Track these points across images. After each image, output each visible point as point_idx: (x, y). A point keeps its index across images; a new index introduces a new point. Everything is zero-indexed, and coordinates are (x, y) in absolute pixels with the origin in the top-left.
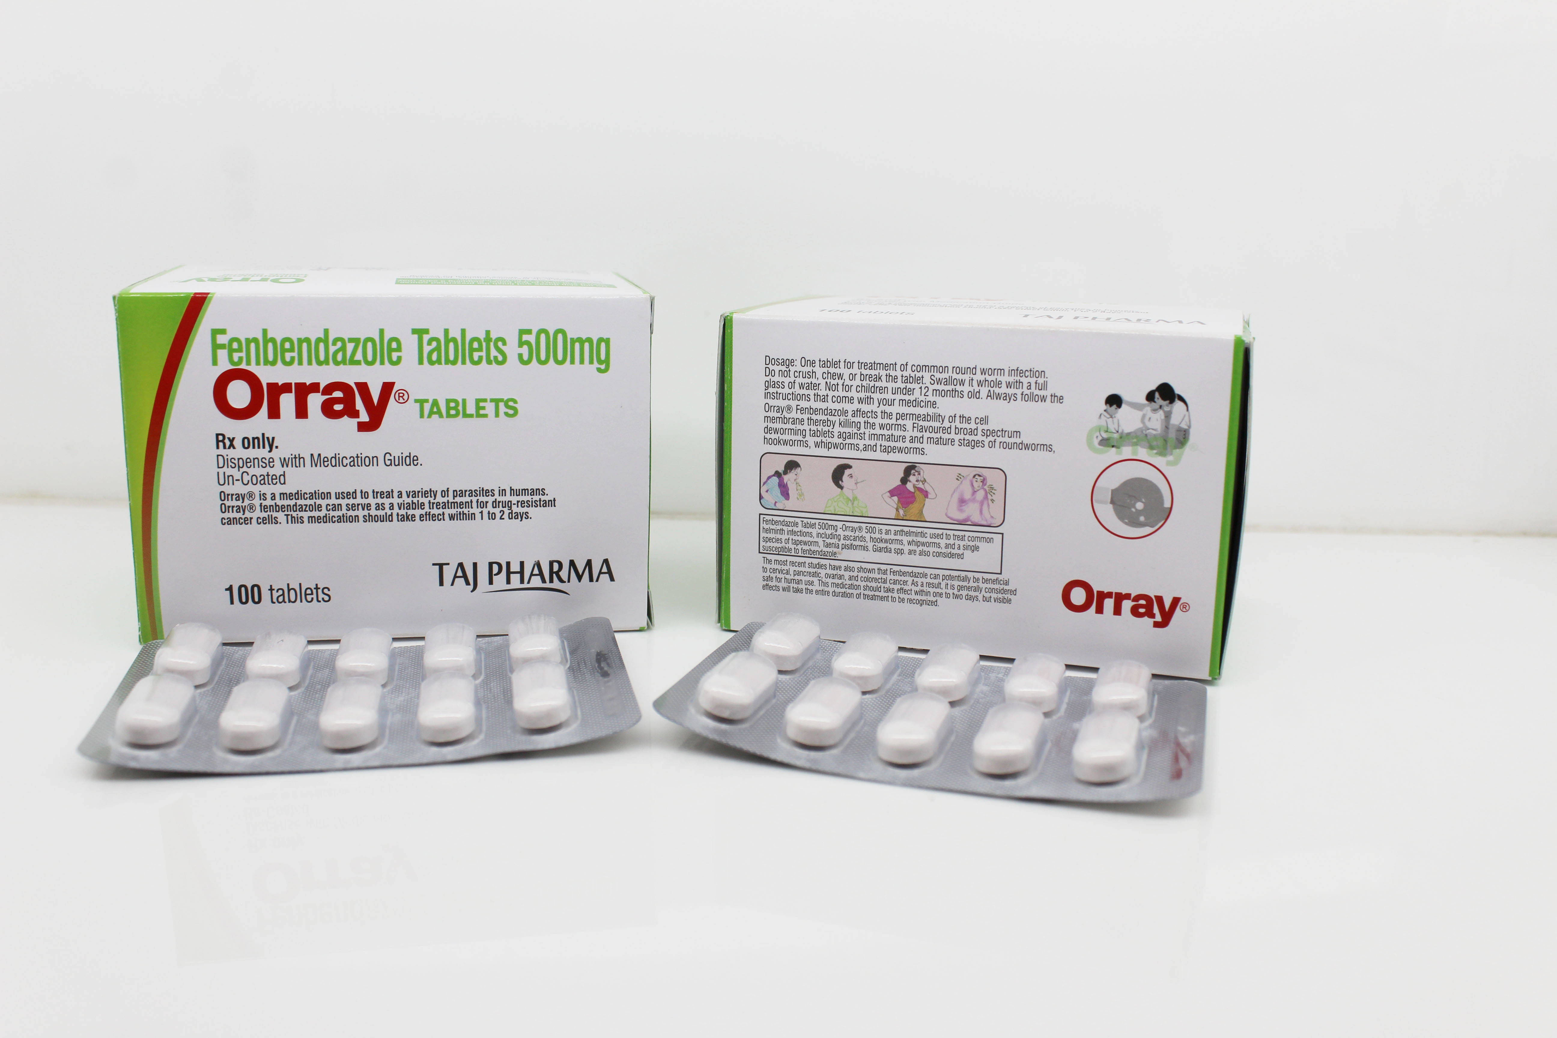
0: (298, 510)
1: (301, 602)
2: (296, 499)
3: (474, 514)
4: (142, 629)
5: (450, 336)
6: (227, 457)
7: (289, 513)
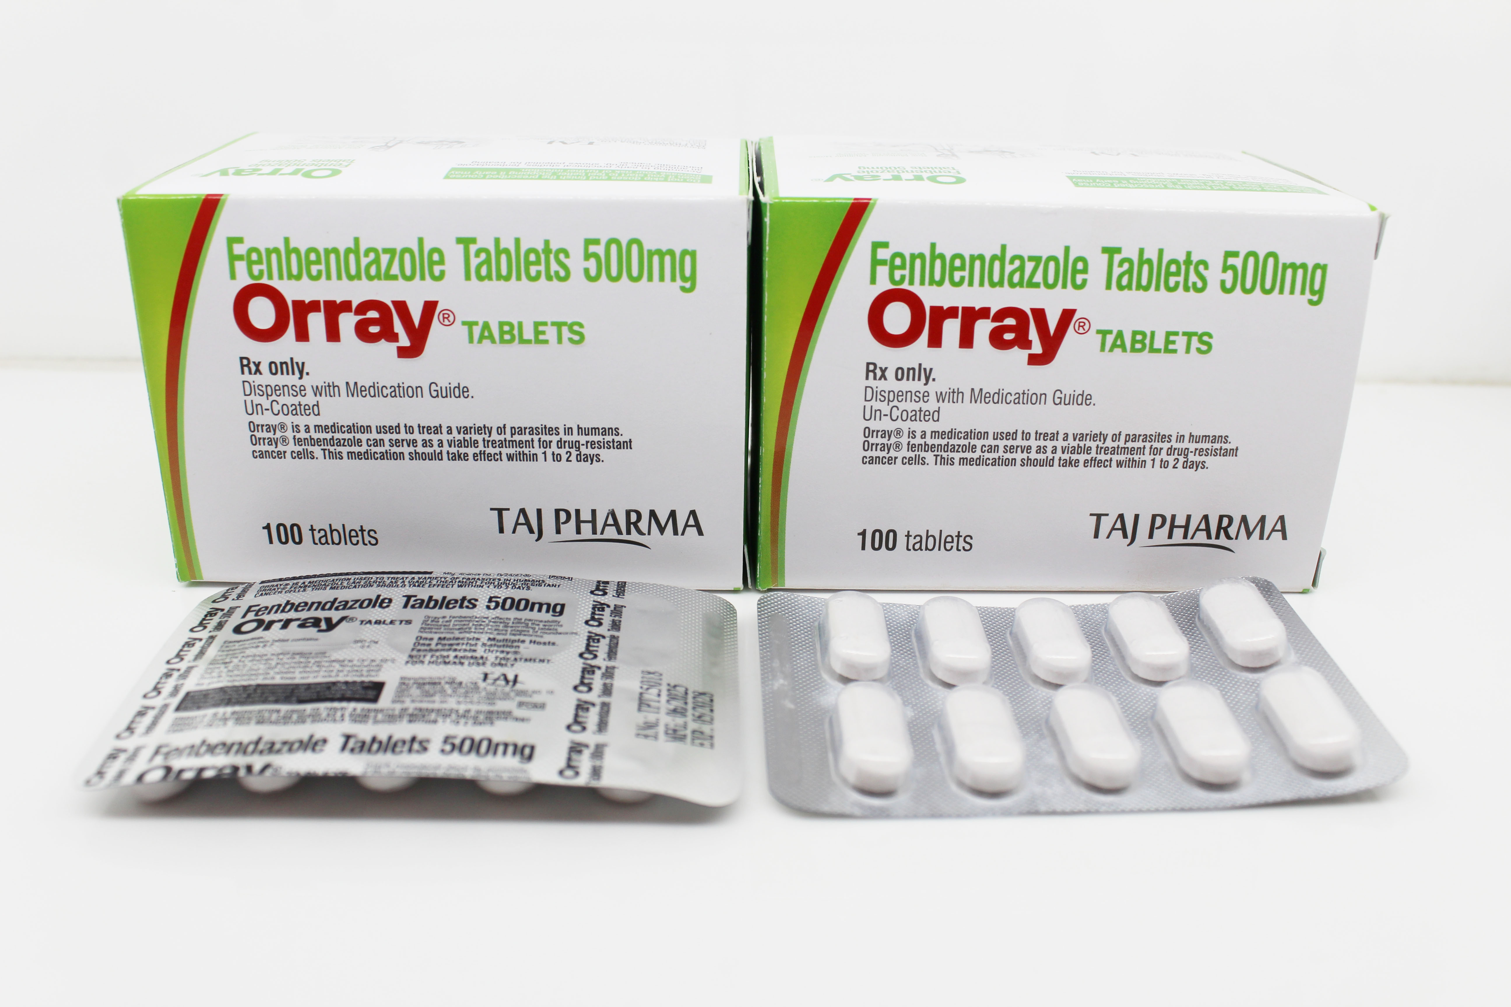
0: (949, 451)
1: (939, 549)
2: (948, 438)
3: (1145, 461)
5: (1146, 256)
7: (939, 453)
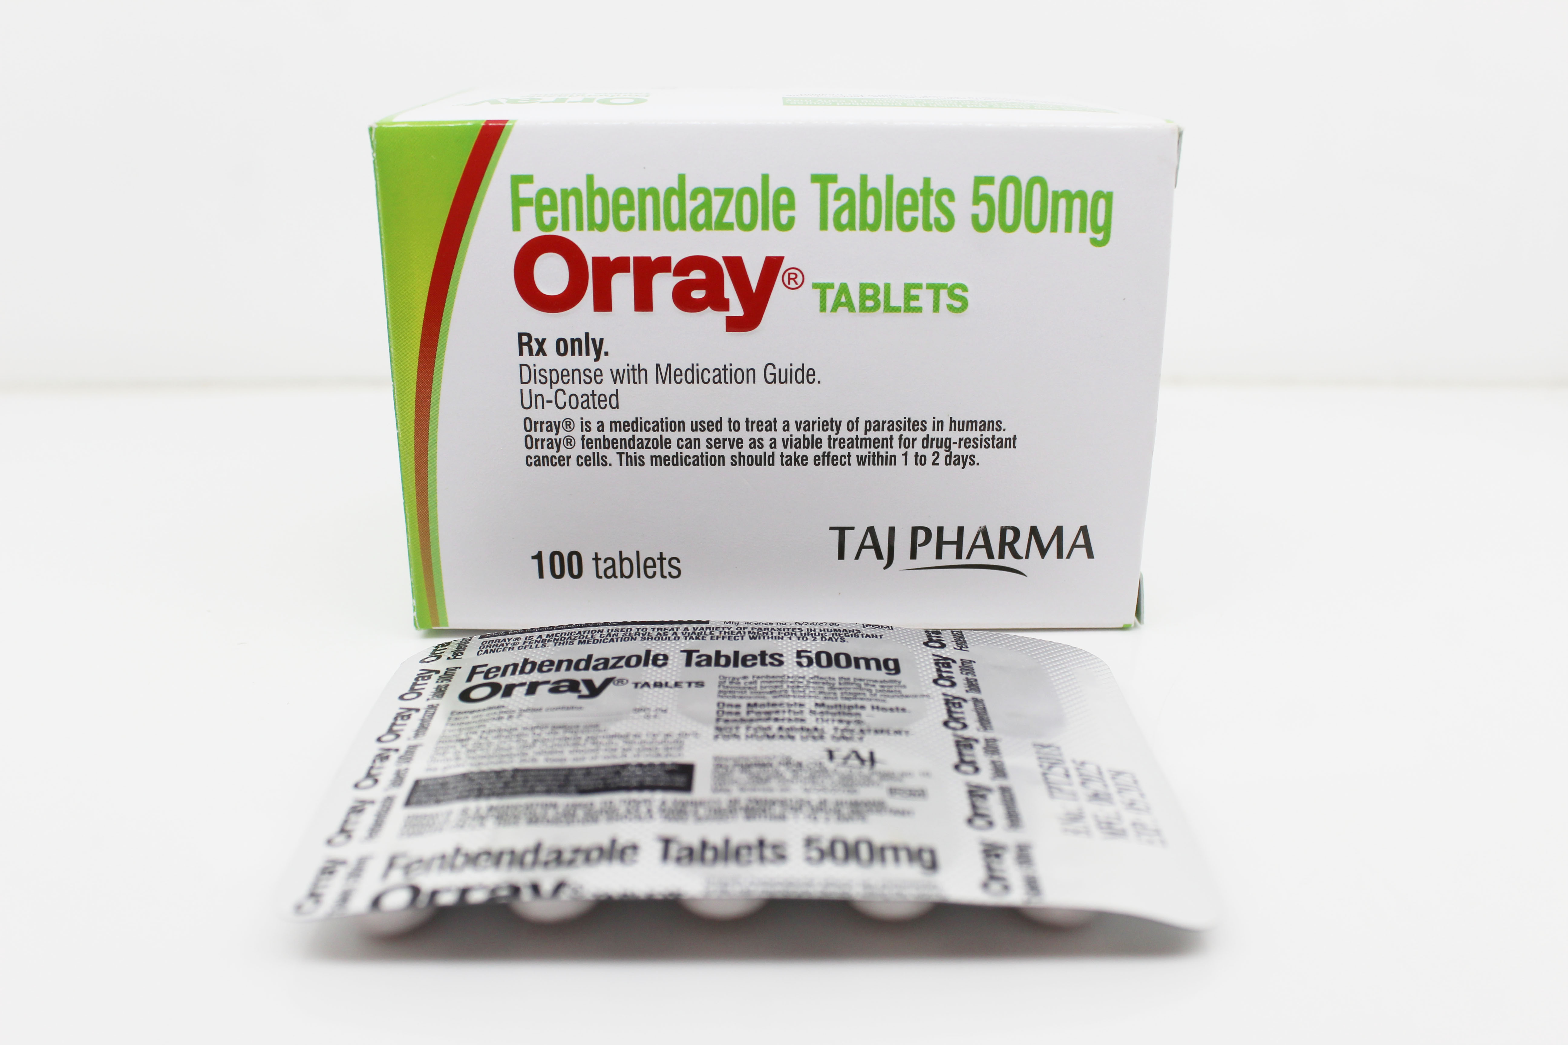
0: (636, 446)
1: (639, 576)
2: (633, 431)
3: (895, 456)
4: (418, 609)
5: (870, 186)
6: (535, 368)
7: (623, 450)
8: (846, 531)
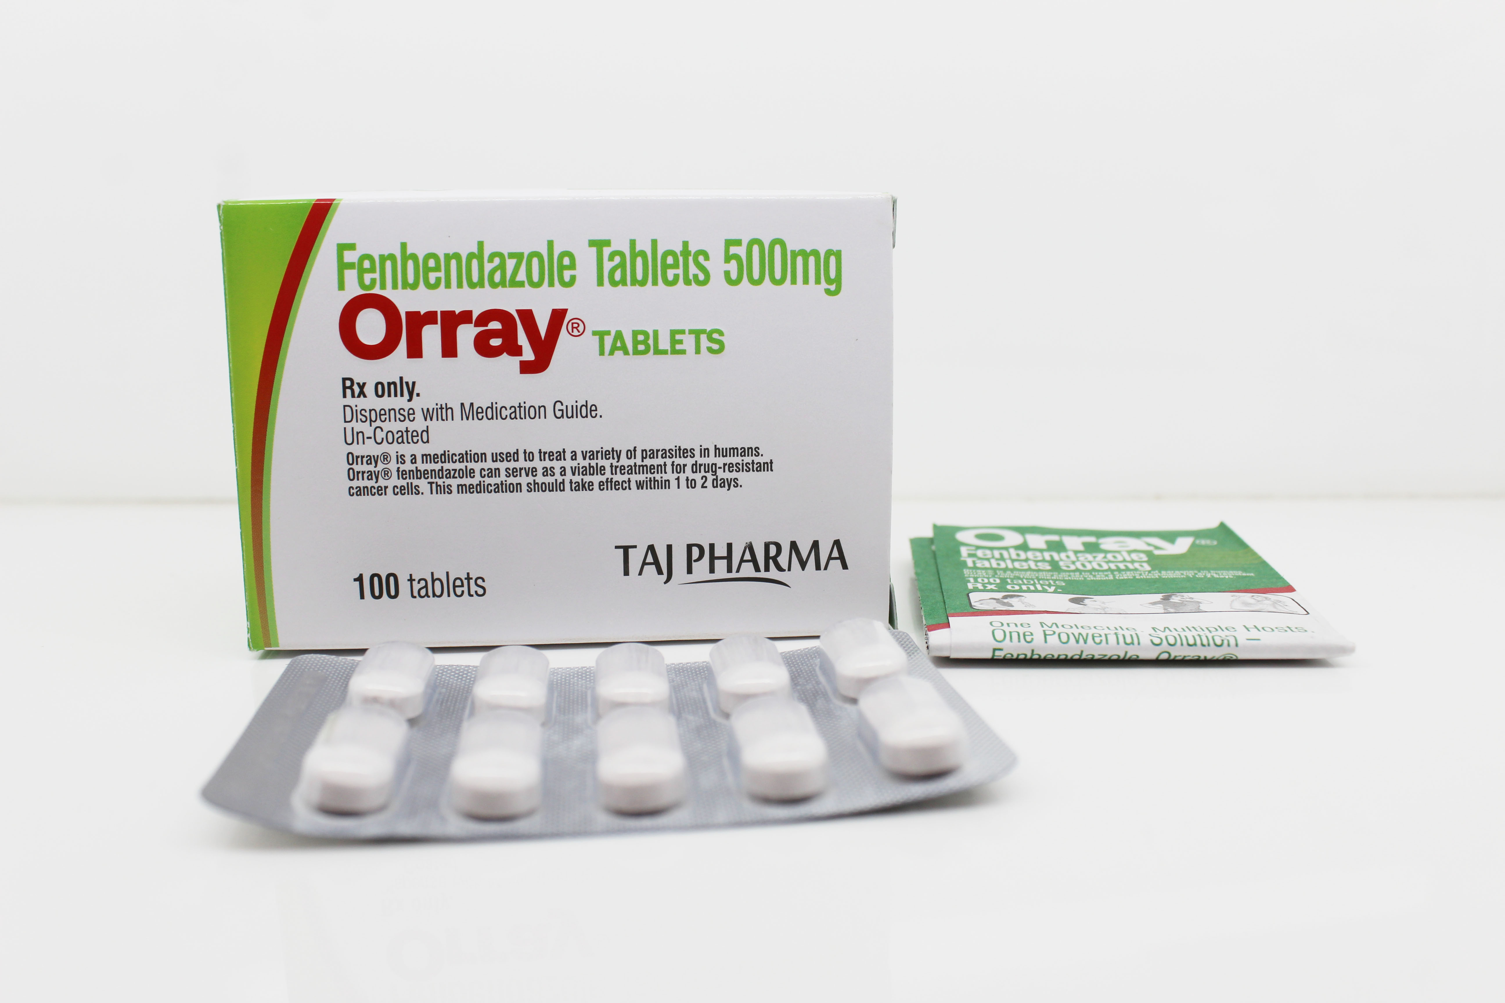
0: (444, 476)
1: (449, 596)
2: (442, 462)
3: (668, 481)
4: (251, 630)
5: (638, 248)
6: (356, 408)
7: (433, 480)
8: (629, 549)
